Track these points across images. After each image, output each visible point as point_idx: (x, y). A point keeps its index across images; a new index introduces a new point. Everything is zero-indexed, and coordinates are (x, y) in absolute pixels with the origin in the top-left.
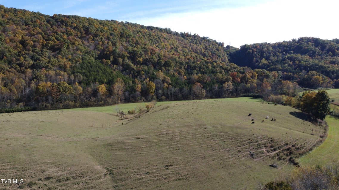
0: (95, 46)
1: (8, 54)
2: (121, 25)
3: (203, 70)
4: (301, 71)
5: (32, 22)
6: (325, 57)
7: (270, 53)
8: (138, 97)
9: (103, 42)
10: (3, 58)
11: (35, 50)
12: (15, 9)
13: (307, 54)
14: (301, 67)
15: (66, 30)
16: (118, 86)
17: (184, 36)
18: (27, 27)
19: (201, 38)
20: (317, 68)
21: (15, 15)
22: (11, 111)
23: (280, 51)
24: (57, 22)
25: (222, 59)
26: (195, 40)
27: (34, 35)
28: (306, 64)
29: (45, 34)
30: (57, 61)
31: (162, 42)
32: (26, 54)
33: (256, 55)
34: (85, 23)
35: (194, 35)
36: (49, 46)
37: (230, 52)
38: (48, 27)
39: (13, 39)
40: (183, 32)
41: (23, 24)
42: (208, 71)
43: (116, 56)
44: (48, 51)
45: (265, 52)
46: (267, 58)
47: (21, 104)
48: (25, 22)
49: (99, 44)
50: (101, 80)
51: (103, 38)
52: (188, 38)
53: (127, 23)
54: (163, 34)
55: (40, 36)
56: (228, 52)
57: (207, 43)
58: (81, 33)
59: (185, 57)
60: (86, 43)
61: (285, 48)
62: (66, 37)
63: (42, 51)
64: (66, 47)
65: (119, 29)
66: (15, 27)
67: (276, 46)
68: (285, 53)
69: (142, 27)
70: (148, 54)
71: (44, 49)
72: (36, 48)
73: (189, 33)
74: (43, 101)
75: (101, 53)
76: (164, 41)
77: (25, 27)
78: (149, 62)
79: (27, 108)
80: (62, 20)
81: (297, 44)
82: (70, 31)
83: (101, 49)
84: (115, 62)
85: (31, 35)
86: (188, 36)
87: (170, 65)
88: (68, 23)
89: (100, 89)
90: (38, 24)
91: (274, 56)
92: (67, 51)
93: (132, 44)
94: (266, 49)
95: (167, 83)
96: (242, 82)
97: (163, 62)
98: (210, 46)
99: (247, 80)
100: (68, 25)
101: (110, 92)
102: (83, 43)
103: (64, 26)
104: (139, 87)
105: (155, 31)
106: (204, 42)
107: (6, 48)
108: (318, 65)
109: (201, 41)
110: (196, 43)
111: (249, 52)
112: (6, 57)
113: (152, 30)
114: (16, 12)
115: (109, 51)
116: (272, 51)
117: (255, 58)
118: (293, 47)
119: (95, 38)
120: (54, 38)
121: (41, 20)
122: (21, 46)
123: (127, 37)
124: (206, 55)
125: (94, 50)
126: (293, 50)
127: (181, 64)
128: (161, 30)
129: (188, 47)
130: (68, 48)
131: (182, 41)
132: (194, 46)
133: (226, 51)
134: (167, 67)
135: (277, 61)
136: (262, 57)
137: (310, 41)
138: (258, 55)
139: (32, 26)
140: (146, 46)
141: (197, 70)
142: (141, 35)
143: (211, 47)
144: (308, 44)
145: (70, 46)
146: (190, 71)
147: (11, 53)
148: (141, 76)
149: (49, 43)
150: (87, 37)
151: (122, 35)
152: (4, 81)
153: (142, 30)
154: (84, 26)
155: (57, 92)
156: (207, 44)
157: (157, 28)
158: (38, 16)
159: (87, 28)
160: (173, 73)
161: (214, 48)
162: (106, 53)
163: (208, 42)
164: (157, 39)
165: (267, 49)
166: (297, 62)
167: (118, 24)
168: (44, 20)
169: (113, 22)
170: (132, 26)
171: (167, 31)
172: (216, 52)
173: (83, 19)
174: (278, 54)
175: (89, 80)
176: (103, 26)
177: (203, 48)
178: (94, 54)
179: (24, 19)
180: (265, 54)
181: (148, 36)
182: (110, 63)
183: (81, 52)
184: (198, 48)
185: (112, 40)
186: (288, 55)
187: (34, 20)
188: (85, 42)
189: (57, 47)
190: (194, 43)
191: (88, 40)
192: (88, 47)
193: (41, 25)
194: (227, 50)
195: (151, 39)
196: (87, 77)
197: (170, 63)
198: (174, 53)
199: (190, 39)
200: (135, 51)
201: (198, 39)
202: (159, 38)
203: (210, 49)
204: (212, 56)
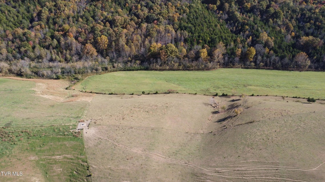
3: (320, 24)
10: (126, 5)
16: (220, 51)
30: (167, 12)
47: (138, 62)
50: (205, 38)
74: (153, 63)
78: (257, 9)
79: (142, 67)
84: (221, 7)
87: (279, 16)
89: (202, 54)
95: (269, 47)
97: (272, 11)
104: (239, 51)
112: (128, 4)
127: (294, 11)
134: (275, 19)
141: (311, 24)
146: (302, 24)
148: (245, 32)
152: (127, 37)
155: (165, 54)
160: (280, 29)
175: (194, 38)
182: (216, 8)
196: (192, 33)
197: (280, 14)
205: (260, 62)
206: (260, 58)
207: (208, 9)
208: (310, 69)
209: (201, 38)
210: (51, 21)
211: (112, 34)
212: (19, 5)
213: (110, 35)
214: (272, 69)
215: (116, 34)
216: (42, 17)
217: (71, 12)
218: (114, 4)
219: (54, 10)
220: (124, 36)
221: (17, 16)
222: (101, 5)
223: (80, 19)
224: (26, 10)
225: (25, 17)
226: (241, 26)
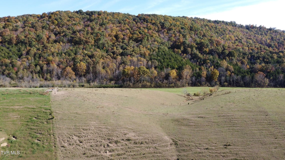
0: (169, 38)
1: (106, 45)
2: (191, 20)
3: (267, 60)
5: (123, 21)
8: (203, 82)
9: (175, 34)
10: (104, 48)
11: (124, 41)
12: (113, 12)
15: (147, 26)
16: (187, 72)
17: (249, 28)
18: (120, 24)
19: (268, 29)
21: (113, 17)
22: (106, 87)
24: (141, 20)
26: (260, 31)
27: (124, 30)
29: (132, 29)
30: (139, 50)
31: (227, 35)
32: (118, 44)
34: (161, 19)
35: (259, 27)
36: (134, 38)
38: (134, 24)
39: (110, 34)
41: (117, 23)
42: (272, 61)
43: (186, 47)
44: (133, 42)
47: (113, 82)
48: (119, 22)
49: (172, 36)
50: (173, 66)
51: (176, 31)
52: (253, 30)
53: (196, 18)
55: (128, 31)
58: (158, 27)
59: (249, 48)
60: (162, 36)
62: (146, 31)
63: (128, 42)
64: (146, 39)
65: (189, 24)
66: (112, 25)
69: (209, 21)
70: (214, 45)
71: (130, 41)
72: (124, 40)
74: (127, 81)
75: (173, 44)
76: (229, 33)
77: (118, 25)
78: (214, 52)
79: (116, 85)
80: (144, 18)
82: (150, 27)
83: (173, 40)
84: (185, 52)
85: (122, 31)
86: (253, 28)
87: (234, 55)
88: (149, 21)
90: (127, 22)
92: (147, 42)
93: (200, 37)
95: (230, 71)
97: (227, 52)
98: (276, 36)
100: (148, 22)
101: (180, 77)
102: (159, 36)
103: (145, 23)
104: (204, 73)
105: (220, 25)
106: (270, 33)
107: (106, 41)
109: (267, 32)
110: (261, 34)
113: (218, 23)
114: (114, 15)
115: (180, 42)
119: (169, 32)
120: (138, 32)
121: (129, 19)
122: (115, 39)
123: (195, 30)
124: (272, 45)
125: (168, 41)
127: (244, 54)
128: (226, 23)
129: (253, 39)
130: (148, 40)
131: (247, 33)
132: (259, 37)
134: (231, 57)
139: (123, 24)
140: (212, 38)
141: (260, 60)
142: (208, 28)
143: (278, 37)
145: (149, 38)
146: (253, 61)
147: (108, 44)
148: (207, 64)
149: (134, 36)
150: (163, 31)
151: (191, 29)
152: (103, 65)
153: (209, 24)
154: (160, 22)
155: (138, 74)
156: (274, 35)
157: (223, 22)
158: (127, 16)
159: (163, 24)
160: (236, 63)
161: (281, 38)
162: (177, 43)
163: (275, 32)
164: (222, 31)
167: (189, 19)
168: (131, 19)
169: (184, 18)
170: (200, 21)
171: (232, 24)
173: (160, 16)
175: (163, 66)
176: (176, 21)
177: (269, 39)
178: (168, 44)
179: (118, 19)
181: (215, 29)
182: (180, 52)
183: (157, 43)
184: (263, 39)
185: (183, 33)
187: (124, 19)
188: (160, 35)
189: (140, 39)
190: (259, 35)
191: (163, 33)
192: (163, 38)
193: (129, 23)
195: (217, 32)
196: (161, 63)
197: (234, 53)
198: (238, 45)
199: (255, 30)
200: (202, 42)
201: (263, 30)
202: (224, 31)
203: (276, 39)
204: (278, 47)
205: (224, 82)
206: (223, 78)
207: (174, 52)
208: (270, 86)
209: (169, 66)
210: (37, 55)
211: (90, 62)
212: (12, 47)
213: (88, 63)
215: (94, 63)
216: (30, 53)
217: (57, 50)
218: (94, 47)
219: (42, 49)
220: (101, 64)
221: (8, 53)
222: (82, 47)
223: (63, 54)
224: (17, 50)
225: (15, 54)
226: (203, 61)
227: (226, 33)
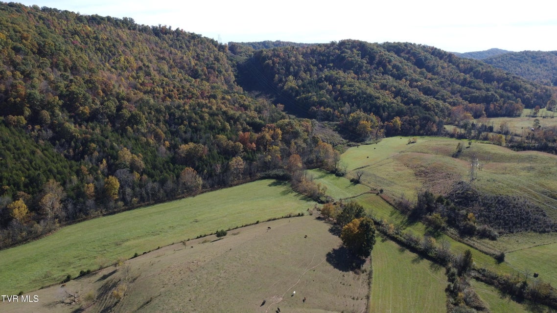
2: (35, 16)
3: (196, 125)
4: (345, 104)
6: (375, 76)
7: (299, 66)
8: (90, 209)
13: (352, 70)
14: (343, 97)
16: (52, 198)
17: (160, 32)
20: (365, 98)
23: (314, 62)
25: (224, 75)
26: (178, 40)
28: (350, 91)
31: (120, 55)
33: (278, 70)
35: (176, 31)
37: (237, 62)
40: (156, 25)
42: (203, 126)
43: (36, 105)
45: (291, 65)
46: (296, 75)
50: (14, 180)
52: (166, 37)
53: (47, 10)
54: (120, 32)
56: (234, 62)
57: (200, 45)
59: (163, 88)
61: (321, 57)
67: (309, 52)
68: (321, 66)
70: (98, 94)
73: (168, 27)
76: (124, 52)
78: (102, 114)
81: (337, 51)
84: (35, 119)
86: (166, 34)
87: (140, 120)
89: (16, 211)
91: (305, 72)
94: (293, 59)
95: (138, 170)
96: (258, 149)
97: (127, 114)
98: (203, 51)
99: (266, 143)
104: (90, 188)
105: (104, 27)
106: (194, 45)
108: (365, 93)
109: (189, 42)
110: (180, 47)
111: (268, 63)
113: (99, 23)
115: (19, 96)
116: (302, 62)
117: (277, 75)
118: (332, 56)
123: (52, 54)
124: (198, 72)
126: (333, 61)
127: (158, 111)
128: (116, 23)
131: (156, 44)
132: (177, 54)
133: (231, 60)
134: (135, 126)
135: (310, 83)
136: (288, 72)
137: (355, 47)
138: (282, 69)
140: (94, 76)
141: (185, 125)
142: (79, 40)
143: (206, 54)
144: (352, 51)
146: (175, 128)
148: (92, 154)
151: (41, 51)
153: (79, 27)
156: (200, 48)
157: (109, 18)
160: (147, 140)
161: (210, 56)
162: (13, 100)
163: (201, 43)
164: (110, 47)
165: (296, 59)
166: (339, 86)
167: (28, 13)
170: (58, 19)
171: (127, 24)
172: (214, 64)
174: (312, 67)
177: (193, 58)
180: (291, 67)
181: (94, 40)
182: (25, 122)
184: (184, 58)
185: (22, 67)
186: (326, 72)
190: (177, 48)
194: (233, 58)
195: (99, 49)
197: (140, 117)
198: (143, 82)
199: (169, 39)
200: (73, 93)
201: (183, 38)
202: (114, 45)
203: (204, 58)
204: (208, 74)
205: (132, 197)
206: (128, 190)
207: (7, 124)
208: (205, 189)
214: (153, 204)
226: (82, 145)
227: (118, 52)
